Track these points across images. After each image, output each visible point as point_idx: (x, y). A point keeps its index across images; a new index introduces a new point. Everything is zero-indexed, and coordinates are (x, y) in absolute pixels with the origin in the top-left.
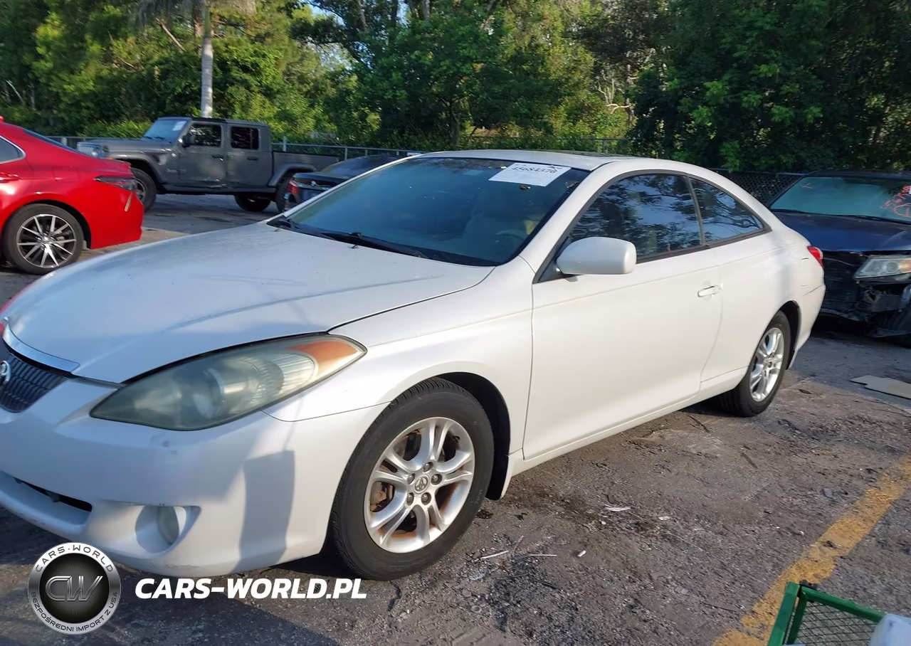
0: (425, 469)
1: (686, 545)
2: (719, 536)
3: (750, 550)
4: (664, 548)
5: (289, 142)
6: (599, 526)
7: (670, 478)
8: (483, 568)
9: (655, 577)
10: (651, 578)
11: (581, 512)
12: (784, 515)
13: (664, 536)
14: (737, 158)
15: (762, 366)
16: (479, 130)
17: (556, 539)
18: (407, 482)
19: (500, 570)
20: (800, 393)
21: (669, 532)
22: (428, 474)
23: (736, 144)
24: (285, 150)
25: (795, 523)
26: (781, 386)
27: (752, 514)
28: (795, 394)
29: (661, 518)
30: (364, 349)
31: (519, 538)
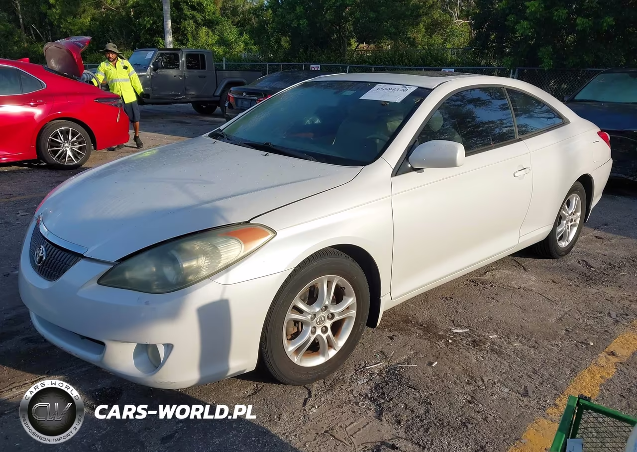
0: (322, 310)
1: (508, 356)
2: (532, 350)
3: (555, 360)
4: (493, 358)
5: (227, 62)
6: (447, 343)
7: (498, 307)
8: (367, 375)
9: (486, 380)
10: (483, 381)
11: (435, 334)
12: (581, 332)
13: (493, 350)
14: (551, 59)
15: (565, 222)
16: (361, 45)
17: (416, 353)
18: (310, 320)
19: (378, 376)
20: (595, 239)
21: (496, 347)
22: (325, 314)
23: (550, 48)
24: (224, 69)
25: (588, 338)
26: (581, 234)
27: (556, 332)
28: (591, 240)
29: (491, 337)
30: (274, 232)
31: (391, 353)
